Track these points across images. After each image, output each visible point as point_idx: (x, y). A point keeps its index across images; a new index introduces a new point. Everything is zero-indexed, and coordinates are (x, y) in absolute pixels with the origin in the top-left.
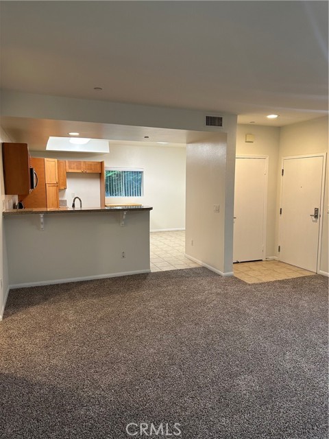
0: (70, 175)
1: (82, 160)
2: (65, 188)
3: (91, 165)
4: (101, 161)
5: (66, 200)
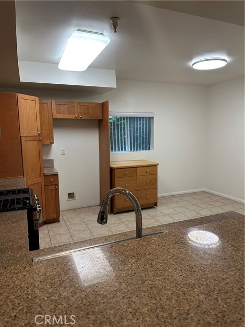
1: (75, 101)
2: (51, 143)
3: (88, 107)
4: (102, 102)
5: (53, 160)
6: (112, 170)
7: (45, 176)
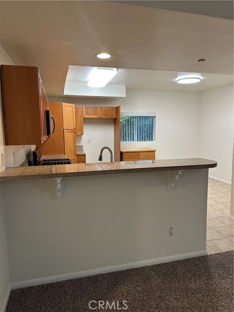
0: (87, 121)
1: (98, 106)
2: (82, 134)
3: (107, 110)
4: (116, 106)
5: (82, 146)
6: (122, 153)
7: (77, 155)
